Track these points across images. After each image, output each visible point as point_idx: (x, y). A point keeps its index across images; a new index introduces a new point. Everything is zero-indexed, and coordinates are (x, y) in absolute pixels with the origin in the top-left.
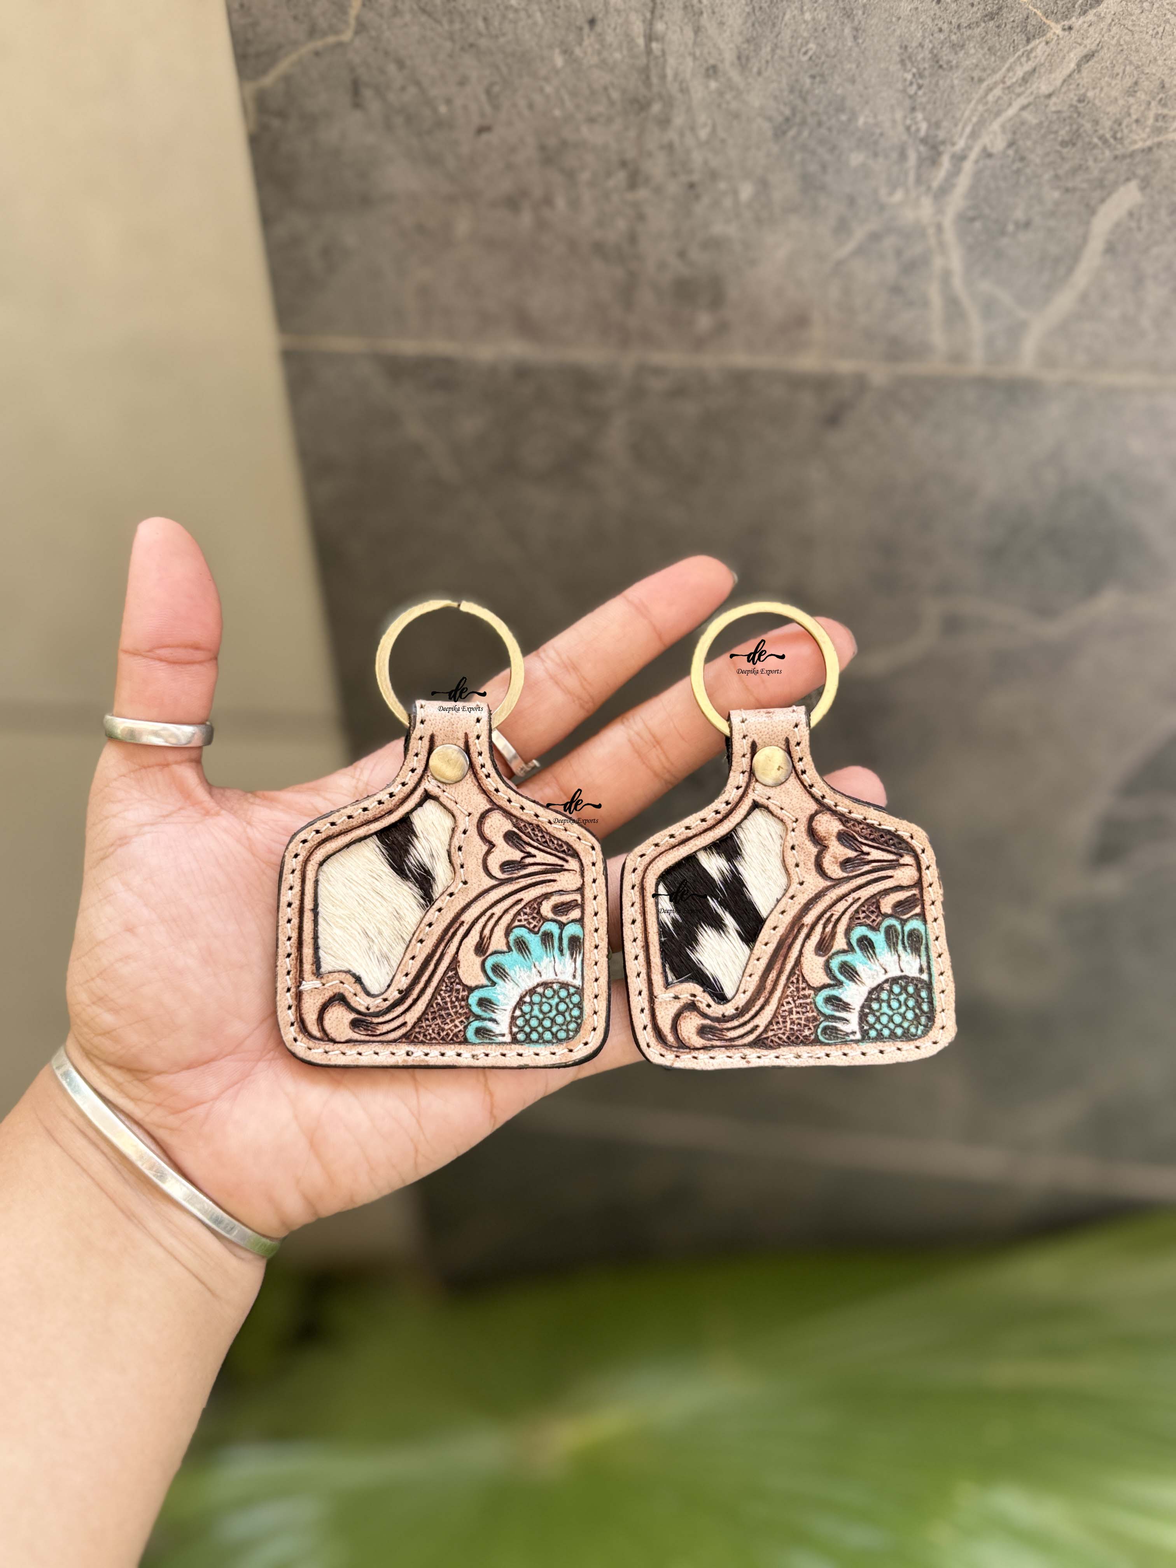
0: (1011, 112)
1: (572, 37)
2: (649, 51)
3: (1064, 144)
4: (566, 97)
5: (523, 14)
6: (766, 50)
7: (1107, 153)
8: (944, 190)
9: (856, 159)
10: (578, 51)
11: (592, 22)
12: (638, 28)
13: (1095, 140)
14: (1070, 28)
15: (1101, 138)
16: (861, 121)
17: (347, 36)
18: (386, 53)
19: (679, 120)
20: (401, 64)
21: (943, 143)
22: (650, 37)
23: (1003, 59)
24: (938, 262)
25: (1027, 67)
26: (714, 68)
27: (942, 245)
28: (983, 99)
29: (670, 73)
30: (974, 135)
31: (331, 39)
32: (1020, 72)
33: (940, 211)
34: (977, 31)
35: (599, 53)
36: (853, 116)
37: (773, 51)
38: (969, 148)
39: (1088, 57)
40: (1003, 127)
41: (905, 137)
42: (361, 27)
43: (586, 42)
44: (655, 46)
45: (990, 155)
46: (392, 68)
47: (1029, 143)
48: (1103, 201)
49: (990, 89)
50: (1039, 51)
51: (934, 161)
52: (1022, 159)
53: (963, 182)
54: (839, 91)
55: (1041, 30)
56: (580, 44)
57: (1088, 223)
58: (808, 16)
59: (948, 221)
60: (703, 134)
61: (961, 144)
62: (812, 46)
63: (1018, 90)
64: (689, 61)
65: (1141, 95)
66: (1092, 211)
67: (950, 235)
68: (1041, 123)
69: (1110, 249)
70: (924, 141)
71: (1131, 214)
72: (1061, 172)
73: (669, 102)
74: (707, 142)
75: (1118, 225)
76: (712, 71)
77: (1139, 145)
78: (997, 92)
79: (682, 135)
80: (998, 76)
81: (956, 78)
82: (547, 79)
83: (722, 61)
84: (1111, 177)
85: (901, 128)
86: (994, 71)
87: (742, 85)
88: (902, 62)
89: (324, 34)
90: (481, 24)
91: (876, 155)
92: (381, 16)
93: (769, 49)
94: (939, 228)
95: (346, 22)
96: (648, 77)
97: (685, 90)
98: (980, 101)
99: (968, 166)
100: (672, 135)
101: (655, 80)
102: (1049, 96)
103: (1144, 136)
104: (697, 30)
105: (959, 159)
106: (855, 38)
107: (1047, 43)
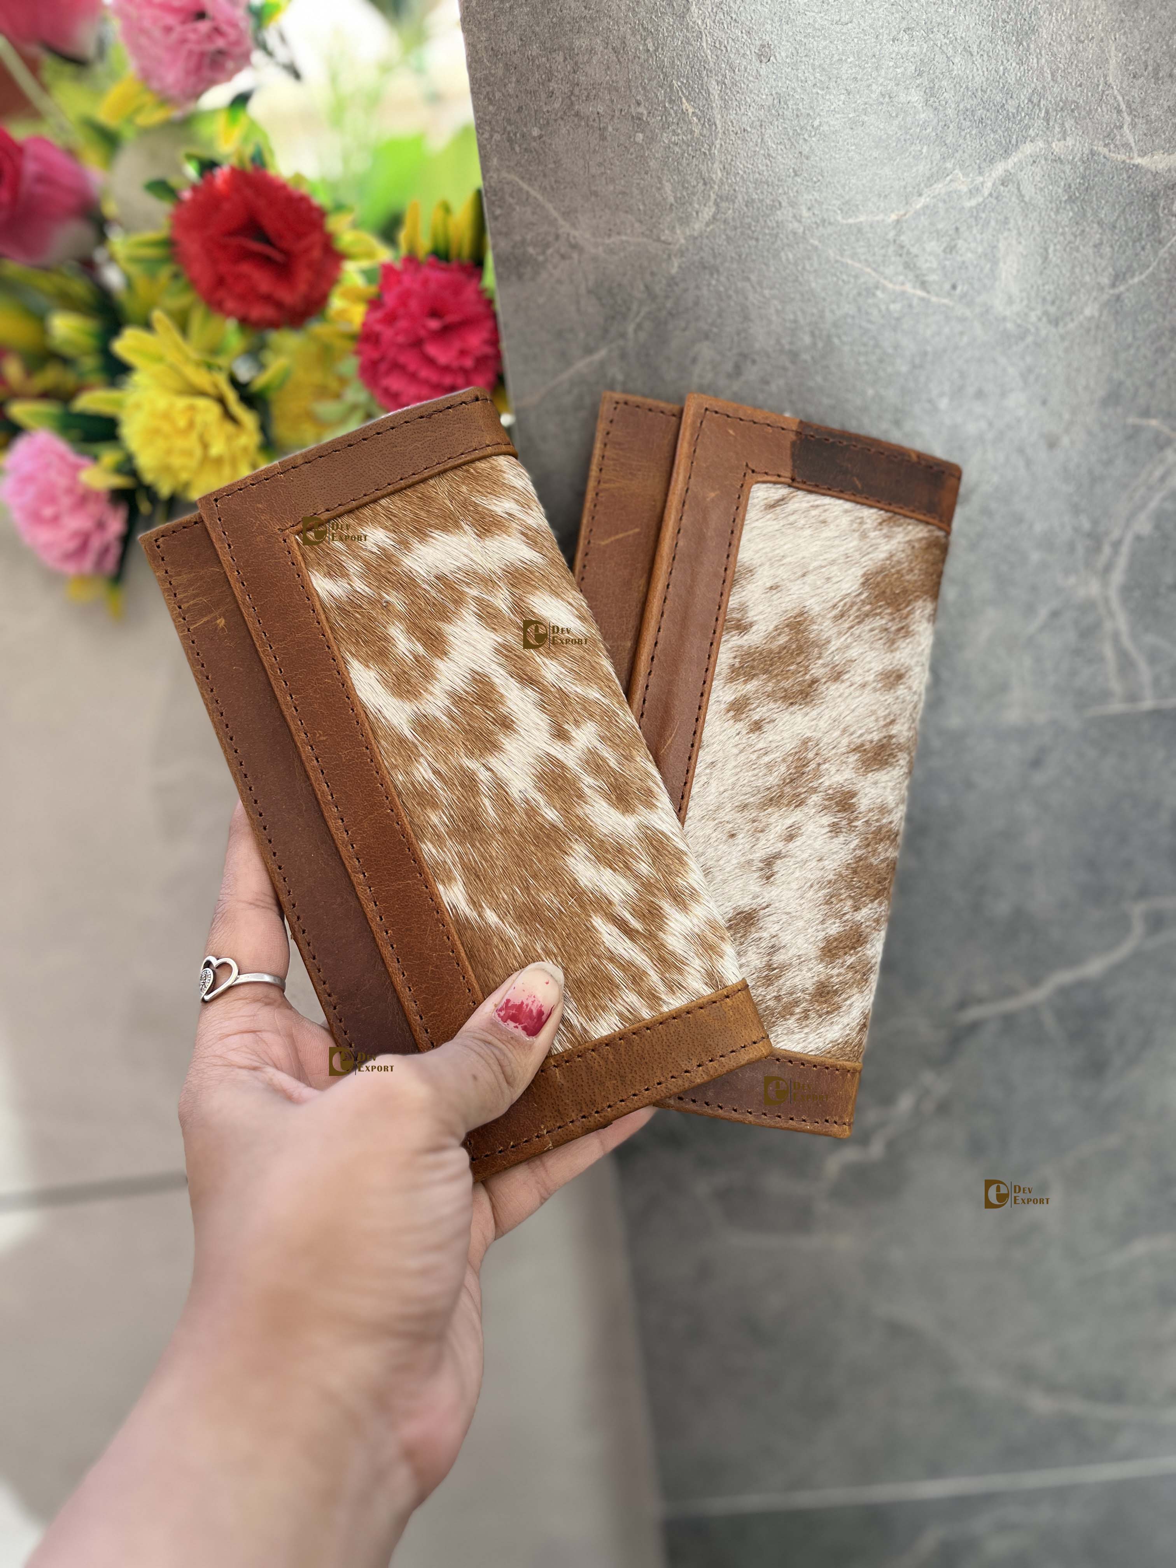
0: (1154, 504)
8: (1108, 569)
9: (1036, 556)
16: (1037, 528)
21: (1103, 535)
23: (1143, 467)
24: (1108, 626)
25: (1161, 470)
27: (1109, 612)
28: (1131, 499)
30: (1127, 525)
32: (1157, 475)
33: (1105, 587)
34: (1121, 450)
36: (1031, 525)
38: (1123, 536)
40: (1148, 517)
41: (1073, 535)
45: (1140, 539)
47: (1171, 526)
49: (1137, 489)
51: (1097, 549)
52: (1166, 537)
53: (1122, 562)
54: (1019, 509)
55: (1169, 443)
59: (1113, 593)
61: (1116, 534)
63: (1157, 488)
67: (1115, 603)
70: (1089, 535)
78: (1141, 492)
80: (1140, 480)
85: (1069, 529)
86: (1139, 476)
91: (1051, 552)
94: (1107, 600)
98: (1129, 500)
99: (1125, 549)
105: (1117, 545)
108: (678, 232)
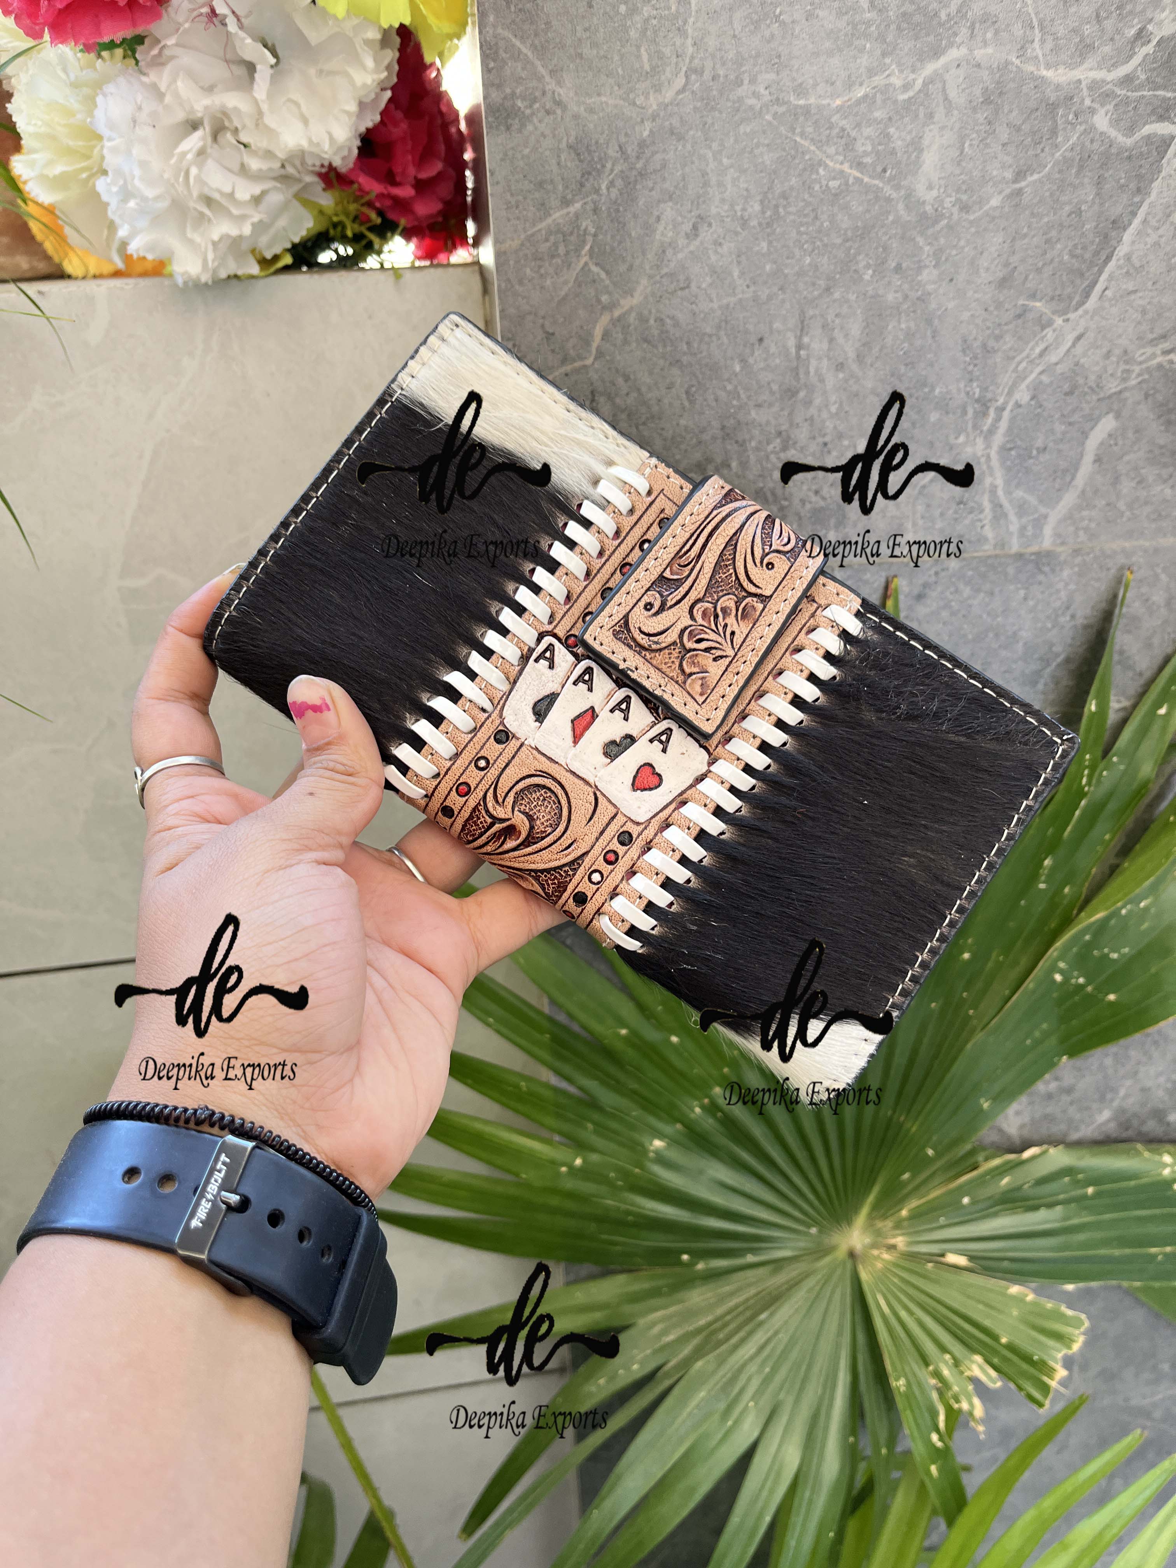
0: (1033, 376)
1: (748, 351)
2: (798, 357)
3: (1066, 394)
4: (741, 392)
5: (714, 338)
6: (875, 351)
7: (1095, 397)
8: (992, 431)
9: (934, 417)
10: (751, 360)
11: (761, 340)
12: (791, 343)
13: (1086, 389)
14: (1068, 320)
15: (1090, 388)
16: (937, 391)
17: (589, 362)
18: (617, 371)
19: (818, 401)
20: (627, 378)
21: (990, 400)
22: (799, 347)
23: (1027, 343)
24: (989, 480)
25: (1042, 346)
26: (842, 364)
27: (990, 468)
28: (1015, 370)
29: (812, 370)
30: (1010, 394)
31: (578, 364)
32: (1038, 350)
33: (988, 446)
34: (1011, 326)
35: (766, 360)
36: (933, 389)
37: (881, 350)
38: (1006, 403)
39: (1079, 338)
40: (1028, 387)
41: (966, 399)
42: (600, 354)
43: (756, 353)
44: (802, 352)
45: (1020, 406)
46: (620, 381)
47: (1045, 396)
48: (1092, 428)
49: (1020, 363)
50: (1049, 336)
51: (985, 414)
52: (1041, 406)
53: (1003, 425)
54: (924, 373)
55: (1050, 323)
56: (752, 355)
57: (1083, 444)
58: (903, 326)
59: (993, 453)
60: (833, 409)
61: (1001, 401)
62: (906, 345)
63: (1037, 361)
64: (825, 362)
65: (1114, 359)
66: (1085, 435)
67: (995, 462)
68: (1052, 382)
69: (1098, 460)
70: (977, 401)
71: (1110, 435)
72: (1065, 413)
73: (811, 389)
74: (837, 414)
75: (1102, 444)
76: (840, 367)
77: (1113, 390)
78: (1024, 364)
79: (820, 410)
80: (1024, 354)
81: (998, 358)
82: (729, 380)
83: (847, 359)
84: (1097, 412)
85: (963, 395)
86: (1022, 351)
87: (860, 374)
88: (964, 351)
89: (574, 361)
90: (685, 347)
91: (947, 413)
92: (615, 345)
93: (877, 349)
94: (988, 457)
95: (590, 352)
96: (797, 374)
97: (822, 380)
98: (1013, 371)
99: (1006, 414)
100: (813, 411)
101: (802, 376)
102: (1057, 364)
103: (1115, 384)
104: (831, 340)
105: (1000, 410)
106: (933, 337)
107: (1054, 331)
108: (651, 98)
